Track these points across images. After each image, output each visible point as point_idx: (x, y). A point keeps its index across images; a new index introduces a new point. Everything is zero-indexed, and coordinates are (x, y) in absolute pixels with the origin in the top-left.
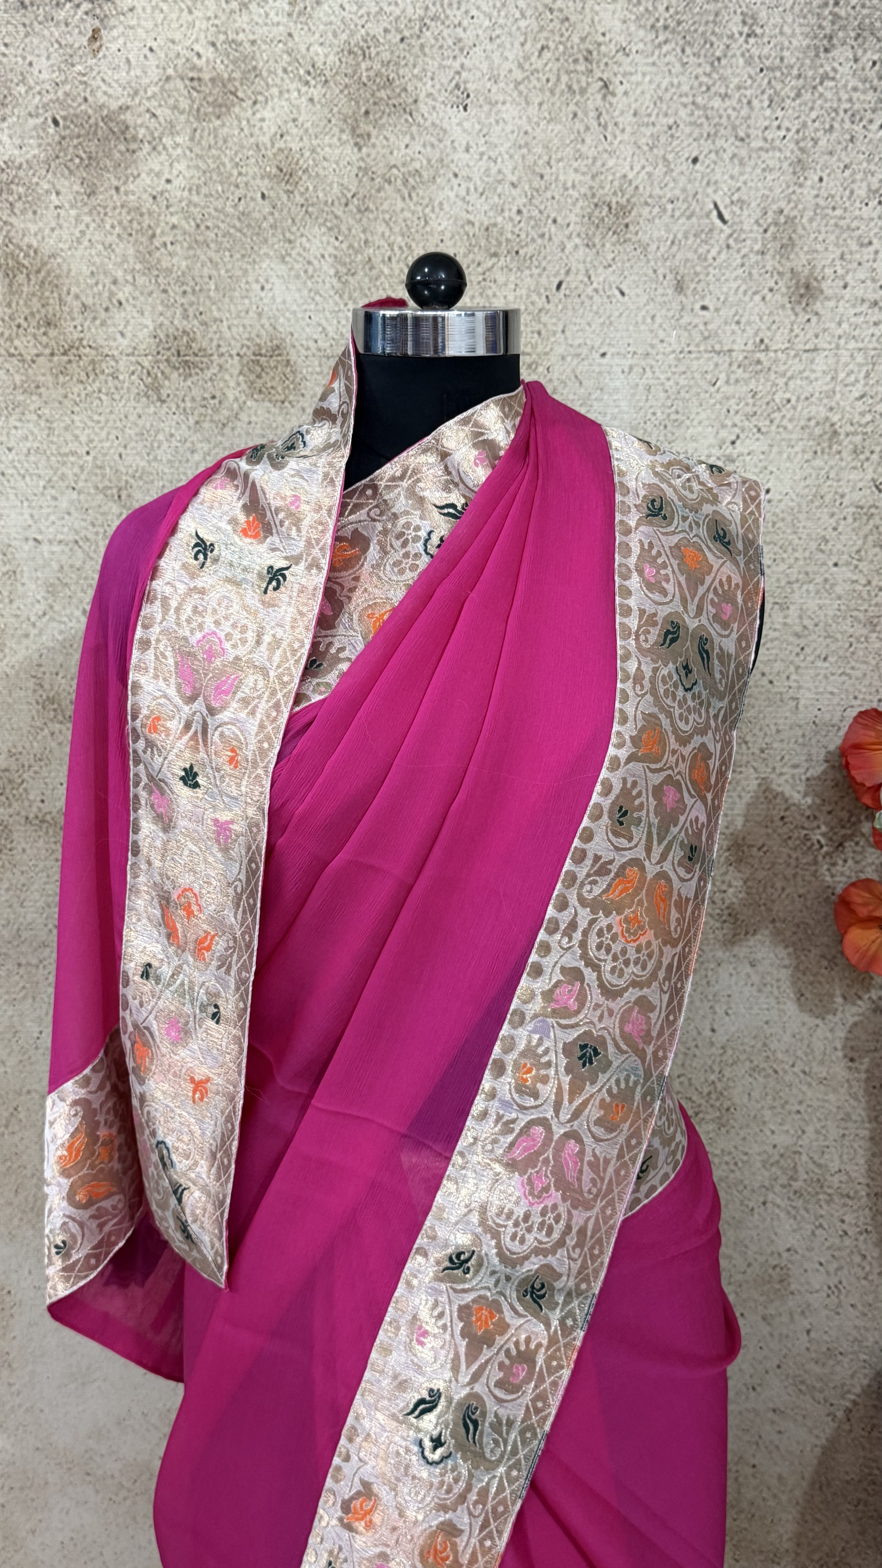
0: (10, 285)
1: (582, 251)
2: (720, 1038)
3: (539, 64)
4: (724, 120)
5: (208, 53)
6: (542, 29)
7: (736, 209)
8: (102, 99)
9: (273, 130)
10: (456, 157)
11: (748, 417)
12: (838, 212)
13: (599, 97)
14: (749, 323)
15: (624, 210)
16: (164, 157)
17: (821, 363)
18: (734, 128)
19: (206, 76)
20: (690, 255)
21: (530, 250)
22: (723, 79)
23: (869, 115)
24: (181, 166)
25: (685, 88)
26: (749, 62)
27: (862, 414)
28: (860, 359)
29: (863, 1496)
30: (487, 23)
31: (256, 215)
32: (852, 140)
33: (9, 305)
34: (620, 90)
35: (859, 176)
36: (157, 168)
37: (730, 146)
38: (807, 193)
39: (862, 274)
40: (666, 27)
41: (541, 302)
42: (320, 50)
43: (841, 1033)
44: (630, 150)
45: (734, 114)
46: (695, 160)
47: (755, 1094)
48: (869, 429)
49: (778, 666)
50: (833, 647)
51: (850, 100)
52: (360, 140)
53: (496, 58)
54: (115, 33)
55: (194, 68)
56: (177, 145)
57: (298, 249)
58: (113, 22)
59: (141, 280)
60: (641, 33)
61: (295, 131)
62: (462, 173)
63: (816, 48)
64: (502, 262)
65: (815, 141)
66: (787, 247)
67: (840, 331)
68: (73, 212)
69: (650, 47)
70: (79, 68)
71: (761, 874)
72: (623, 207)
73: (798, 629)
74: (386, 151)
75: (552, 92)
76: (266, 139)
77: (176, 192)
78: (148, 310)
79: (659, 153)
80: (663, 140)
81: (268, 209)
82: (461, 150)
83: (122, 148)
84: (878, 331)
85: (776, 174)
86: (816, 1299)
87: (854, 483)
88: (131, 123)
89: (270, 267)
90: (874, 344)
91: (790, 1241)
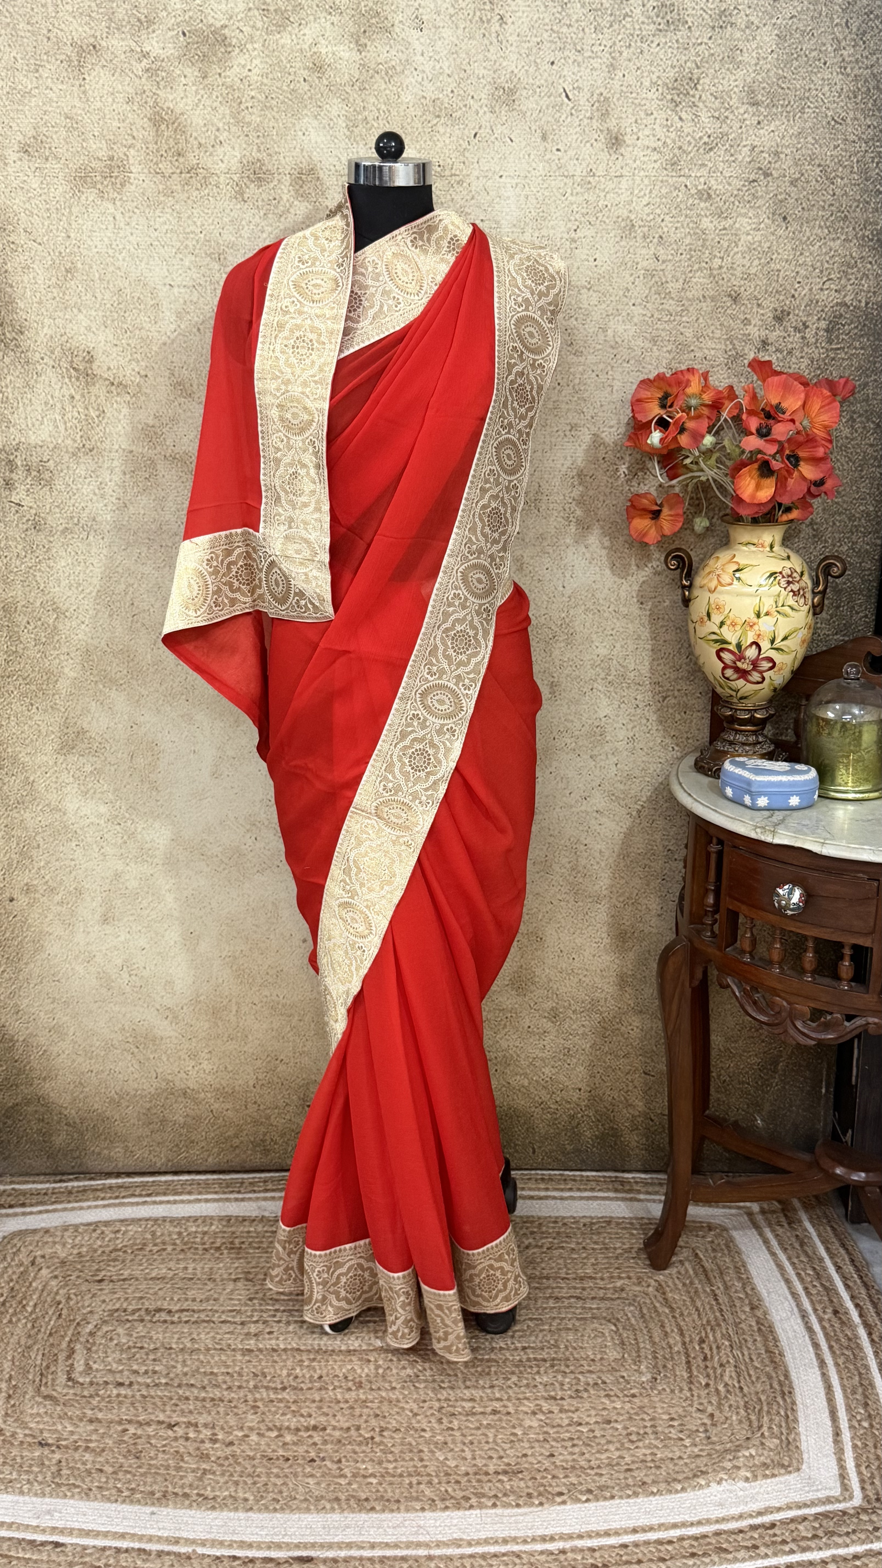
0: (157, 131)
1: (488, 115)
2: (568, 592)
4: (569, 40)
7: (576, 92)
8: (211, 21)
9: (311, 41)
10: (416, 58)
11: (584, 215)
12: (634, 95)
13: (497, 24)
14: (584, 159)
15: (512, 92)
16: (247, 56)
17: (624, 184)
18: (575, 44)
19: (272, 8)
20: (550, 119)
21: (458, 114)
22: (568, 15)
23: (651, 38)
24: (257, 62)
25: (547, 21)
27: (648, 215)
28: (646, 181)
29: (648, 862)
31: (300, 91)
32: (641, 52)
33: (156, 143)
34: (510, 21)
35: (645, 74)
36: (243, 62)
37: (573, 55)
38: (616, 84)
39: (647, 132)
41: (465, 145)
43: (636, 587)
44: (516, 56)
45: (574, 36)
46: (553, 63)
47: (587, 625)
48: (652, 224)
49: (601, 366)
50: (633, 354)
51: (640, 29)
52: (361, 48)
56: (255, 49)
57: (325, 111)
59: (234, 129)
61: (323, 42)
62: (419, 68)
64: (442, 121)
65: (621, 53)
66: (605, 115)
67: (635, 165)
68: (194, 88)
71: (591, 493)
72: (511, 90)
73: (613, 343)
74: (375, 55)
75: (471, 21)
76: (306, 47)
77: (254, 77)
78: (237, 147)
79: (532, 58)
80: (534, 51)
81: (307, 88)
82: (419, 54)
83: (223, 50)
84: (656, 166)
85: (598, 72)
86: (621, 745)
87: (644, 256)
88: (228, 35)
89: (308, 122)
90: (654, 173)
91: (607, 711)
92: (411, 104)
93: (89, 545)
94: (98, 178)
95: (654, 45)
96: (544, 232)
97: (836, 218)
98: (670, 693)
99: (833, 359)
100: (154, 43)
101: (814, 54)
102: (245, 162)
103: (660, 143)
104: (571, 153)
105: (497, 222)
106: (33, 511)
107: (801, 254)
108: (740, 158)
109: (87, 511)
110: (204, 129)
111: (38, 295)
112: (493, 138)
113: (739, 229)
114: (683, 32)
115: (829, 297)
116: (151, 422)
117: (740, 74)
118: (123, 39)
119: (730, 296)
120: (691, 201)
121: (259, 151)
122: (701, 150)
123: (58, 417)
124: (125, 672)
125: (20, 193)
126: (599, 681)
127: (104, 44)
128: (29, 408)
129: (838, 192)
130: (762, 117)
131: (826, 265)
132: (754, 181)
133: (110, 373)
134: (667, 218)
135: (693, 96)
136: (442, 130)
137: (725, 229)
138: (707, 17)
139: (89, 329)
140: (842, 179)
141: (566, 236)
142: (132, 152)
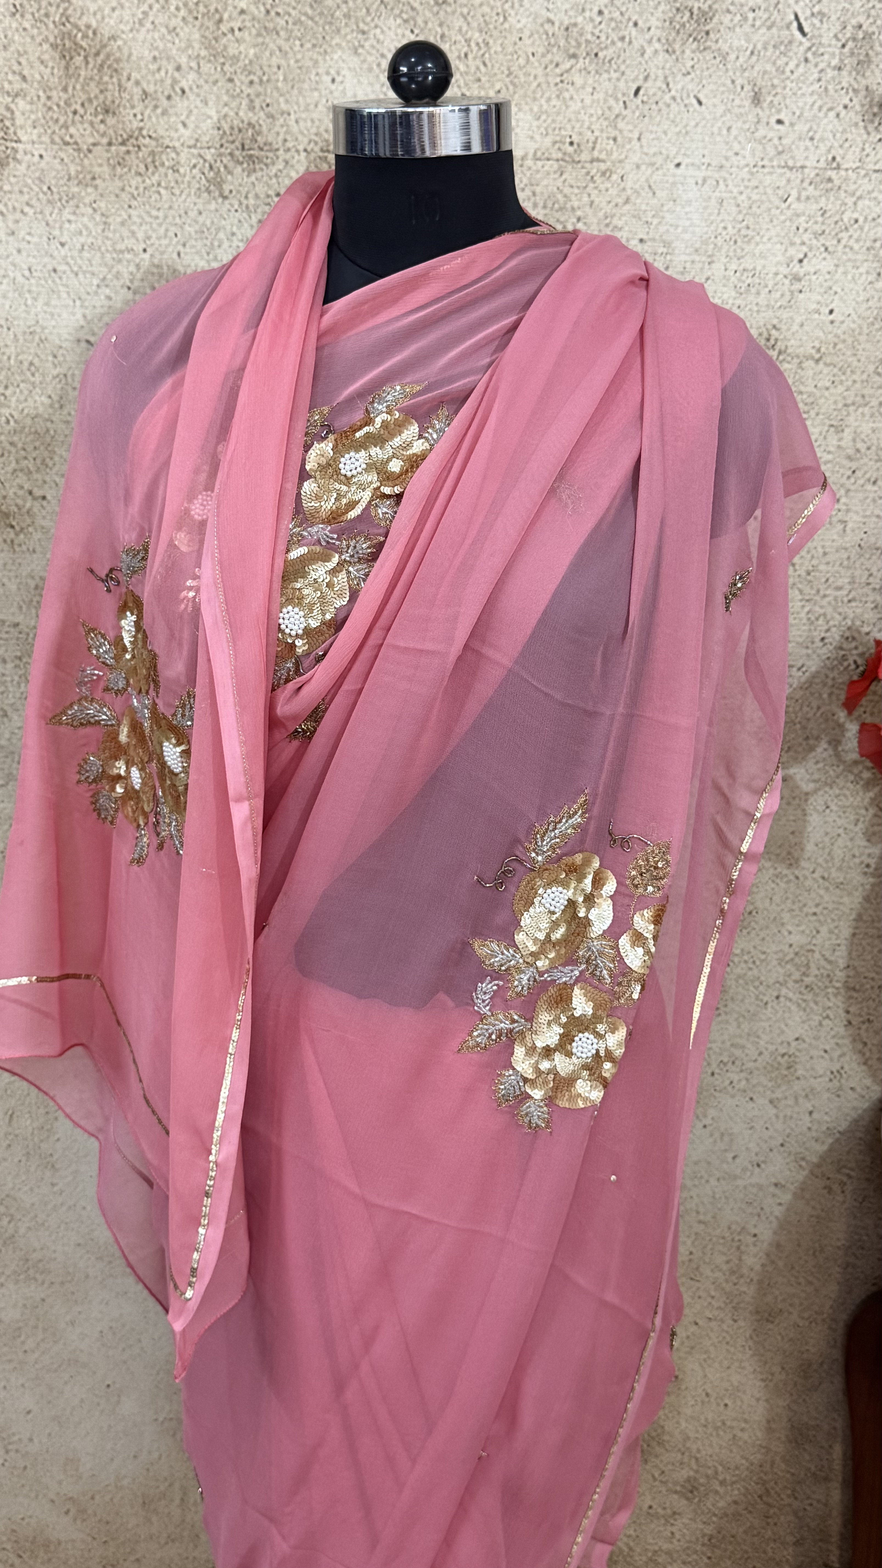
92: (527, 33)
96: (748, 263)
102: (226, 127)
104: (801, 127)
110: (153, 67)
112: (667, 98)
121: (252, 108)
136: (579, 80)
142: (21, 103)
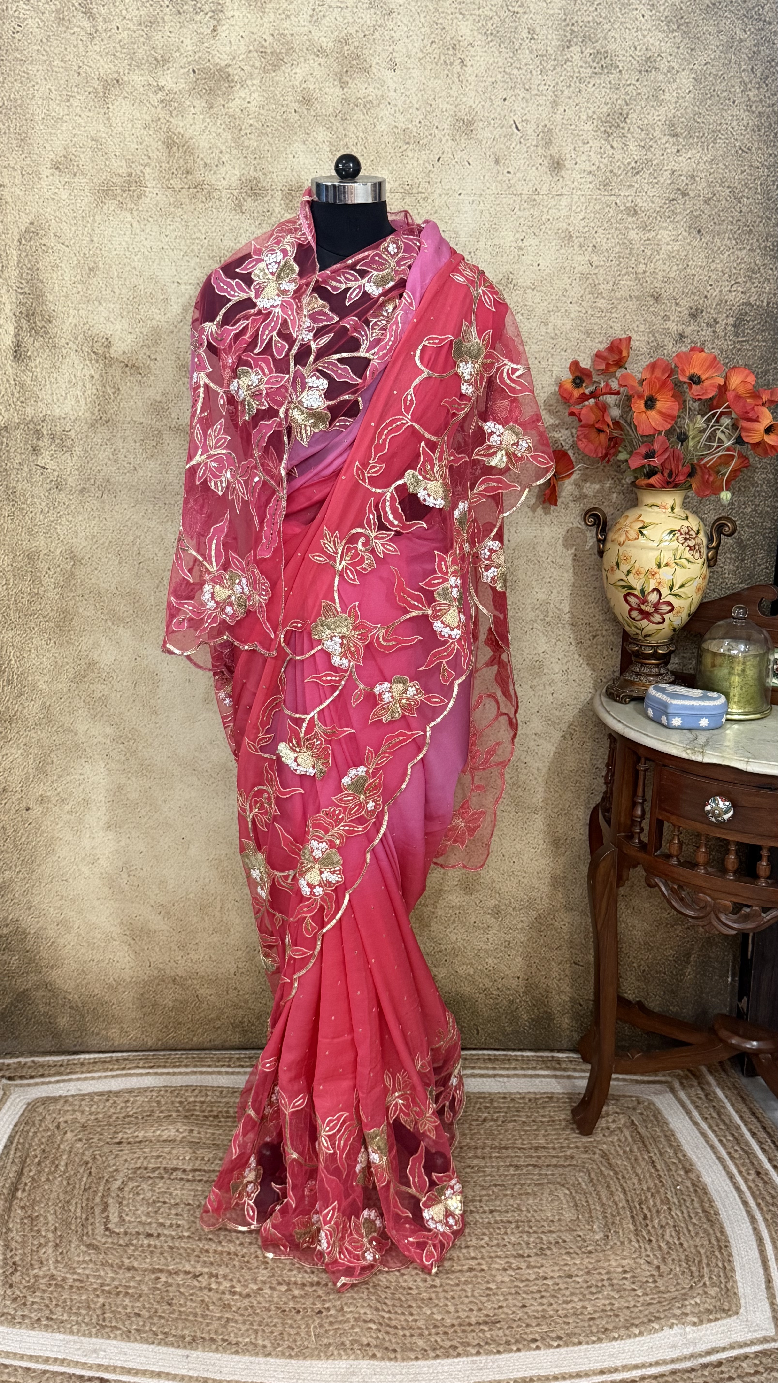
0: (169, 152)
1: (450, 141)
3: (430, 51)
4: (519, 81)
5: (270, 39)
6: (432, 33)
7: (524, 124)
8: (217, 61)
9: (301, 78)
10: (389, 94)
11: (529, 227)
12: (573, 127)
13: (459, 67)
14: (530, 180)
15: (470, 123)
16: (247, 90)
17: (564, 201)
18: (524, 84)
19: (269, 51)
20: (502, 146)
21: (425, 141)
22: (519, 60)
23: (588, 79)
24: (255, 95)
25: (500, 64)
26: (531, 52)
27: (584, 227)
28: (583, 199)
29: (579, 778)
30: (405, 29)
31: (292, 120)
32: (580, 91)
33: (168, 163)
34: (469, 64)
35: (583, 110)
36: (243, 96)
37: (521, 93)
38: (558, 117)
39: (584, 158)
40: (491, 34)
41: (430, 167)
42: (324, 39)
44: (474, 93)
45: (523, 77)
46: (505, 100)
47: (529, 573)
48: (587, 235)
49: (543, 354)
50: (569, 345)
51: (579, 72)
52: (343, 85)
53: (410, 46)
54: (224, 28)
55: (263, 46)
56: (253, 85)
57: (312, 138)
58: (223, 22)
59: (234, 152)
60: (480, 36)
61: (311, 79)
62: (393, 103)
63: (563, 46)
64: (411, 147)
65: (562, 92)
66: (548, 144)
67: (573, 186)
68: (202, 117)
69: (483, 43)
70: (206, 45)
73: (553, 335)
74: (356, 91)
75: (436, 64)
76: (297, 83)
77: (252, 108)
78: (237, 166)
79: (487, 95)
80: (489, 89)
81: (298, 118)
82: (392, 91)
83: (226, 85)
84: (591, 186)
85: (544, 107)
86: (557, 677)
87: (580, 261)
88: (231, 73)
89: (298, 146)
90: (589, 193)
91: (545, 648)
92: (385, 133)
93: (103, 502)
94: (119, 191)
95: (590, 86)
96: (496, 241)
97: (743, 231)
98: (599, 632)
99: (739, 350)
100: (169, 79)
101: (725, 94)
102: (244, 179)
103: (595, 168)
104: (519, 175)
105: (456, 233)
106: (56, 474)
107: (713, 261)
108: (662, 180)
109: (102, 474)
110: (209, 152)
111: (65, 289)
112: (453, 162)
113: (660, 240)
114: (614, 76)
115: (736, 298)
116: (159, 399)
117: (662, 110)
118: (142, 75)
119: (652, 296)
120: (620, 216)
121: (256, 170)
122: (629, 174)
123: (80, 394)
124: (131, 612)
125: (51, 202)
126: (539, 621)
127: (126, 78)
128: (55, 386)
129: (744, 209)
130: (681, 147)
131: (734, 271)
132: (673, 200)
133: (125, 356)
134: (600, 230)
135: (623, 128)
136: (411, 155)
137: (648, 240)
138: (635, 62)
139: (108, 319)
140: (748, 198)
141: (514, 244)
142: (148, 170)
